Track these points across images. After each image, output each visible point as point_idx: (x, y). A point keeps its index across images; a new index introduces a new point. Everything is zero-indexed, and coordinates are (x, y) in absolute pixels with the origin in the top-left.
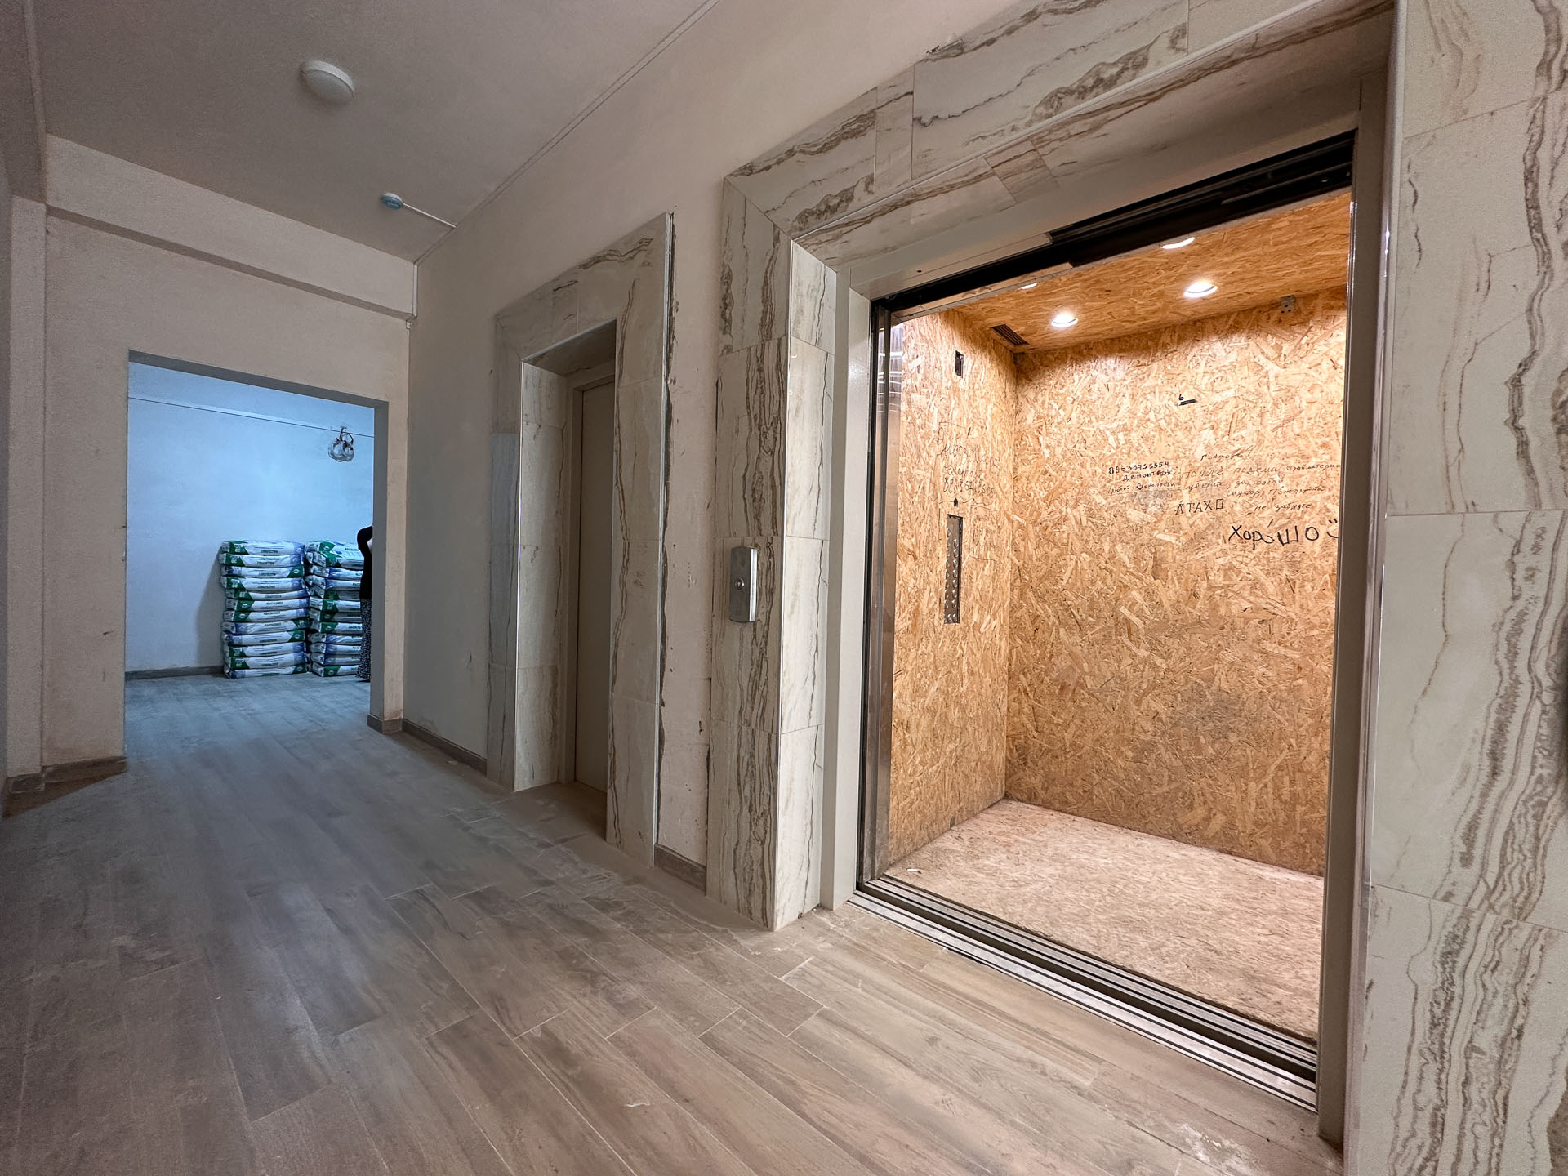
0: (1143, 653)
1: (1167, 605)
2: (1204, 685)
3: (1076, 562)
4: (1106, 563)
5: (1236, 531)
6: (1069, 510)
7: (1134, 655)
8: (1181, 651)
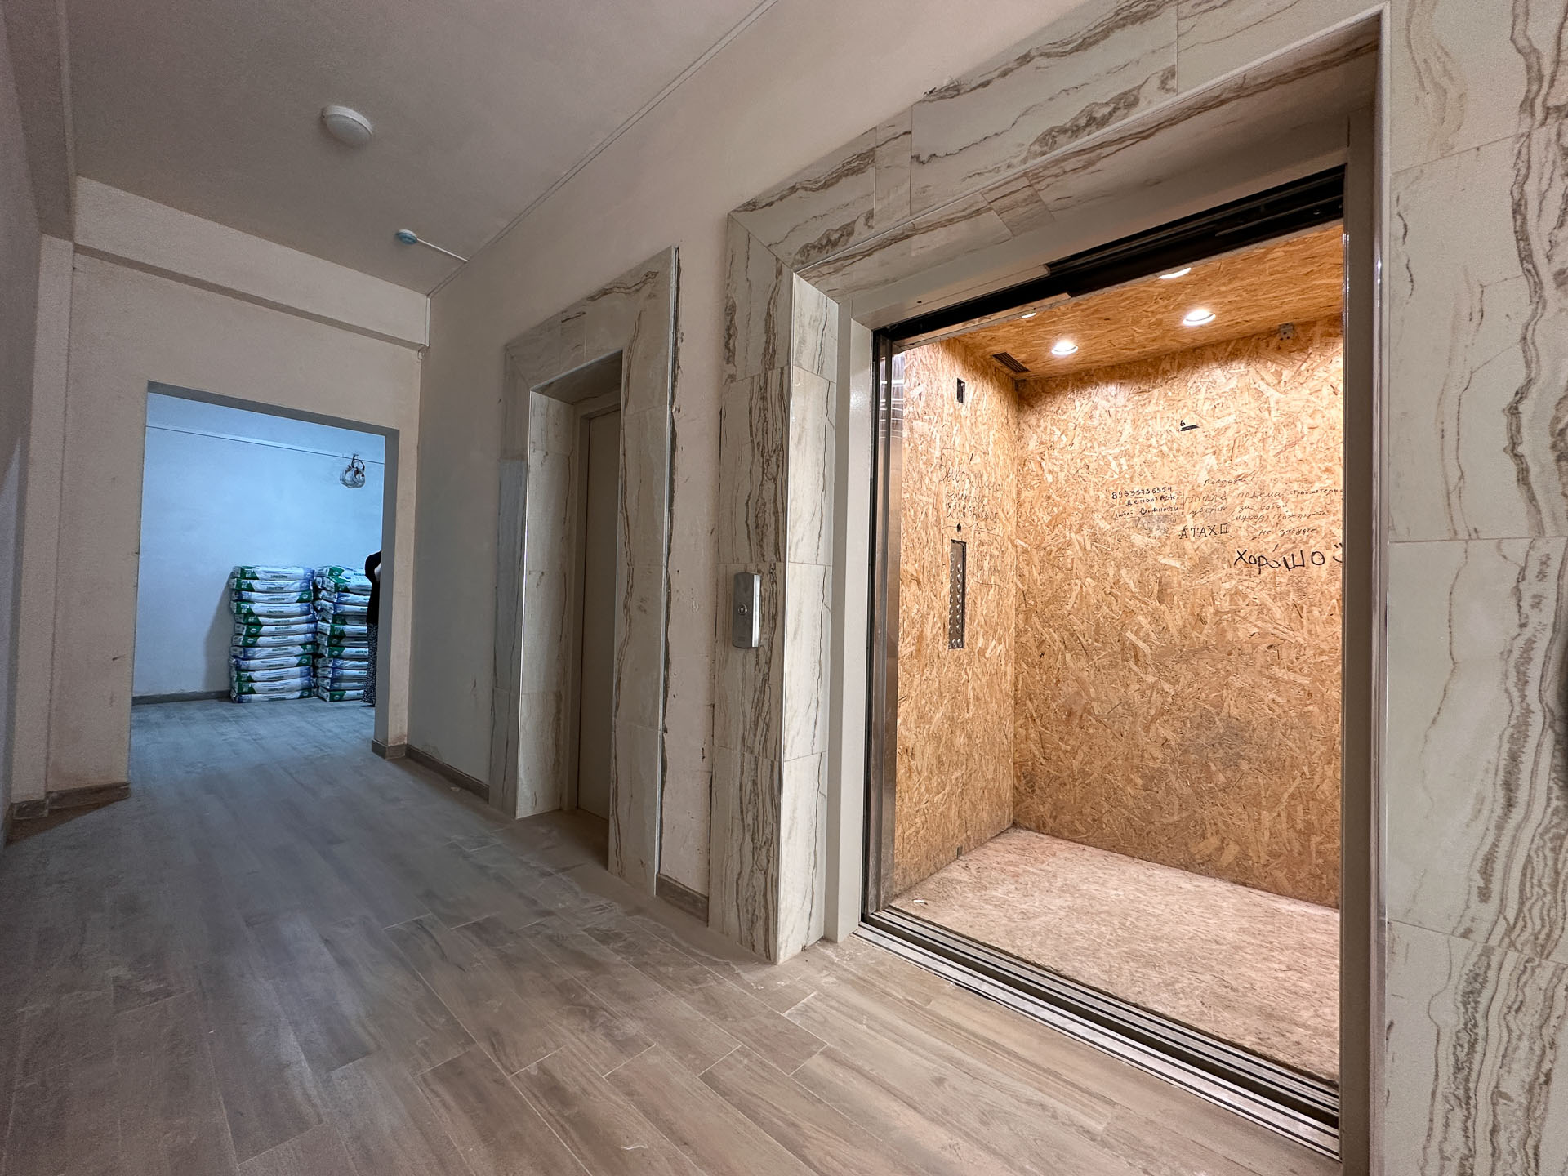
0: (1150, 679)
1: (1173, 631)
2: (1213, 711)
3: (1081, 587)
4: (1111, 587)
5: (1241, 556)
6: (1073, 535)
7: (1141, 681)
8: (1189, 676)
